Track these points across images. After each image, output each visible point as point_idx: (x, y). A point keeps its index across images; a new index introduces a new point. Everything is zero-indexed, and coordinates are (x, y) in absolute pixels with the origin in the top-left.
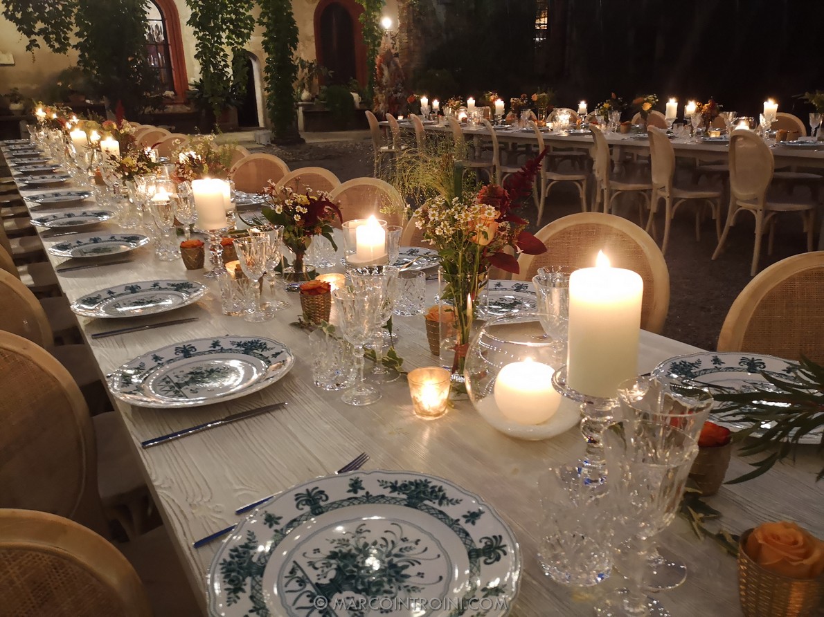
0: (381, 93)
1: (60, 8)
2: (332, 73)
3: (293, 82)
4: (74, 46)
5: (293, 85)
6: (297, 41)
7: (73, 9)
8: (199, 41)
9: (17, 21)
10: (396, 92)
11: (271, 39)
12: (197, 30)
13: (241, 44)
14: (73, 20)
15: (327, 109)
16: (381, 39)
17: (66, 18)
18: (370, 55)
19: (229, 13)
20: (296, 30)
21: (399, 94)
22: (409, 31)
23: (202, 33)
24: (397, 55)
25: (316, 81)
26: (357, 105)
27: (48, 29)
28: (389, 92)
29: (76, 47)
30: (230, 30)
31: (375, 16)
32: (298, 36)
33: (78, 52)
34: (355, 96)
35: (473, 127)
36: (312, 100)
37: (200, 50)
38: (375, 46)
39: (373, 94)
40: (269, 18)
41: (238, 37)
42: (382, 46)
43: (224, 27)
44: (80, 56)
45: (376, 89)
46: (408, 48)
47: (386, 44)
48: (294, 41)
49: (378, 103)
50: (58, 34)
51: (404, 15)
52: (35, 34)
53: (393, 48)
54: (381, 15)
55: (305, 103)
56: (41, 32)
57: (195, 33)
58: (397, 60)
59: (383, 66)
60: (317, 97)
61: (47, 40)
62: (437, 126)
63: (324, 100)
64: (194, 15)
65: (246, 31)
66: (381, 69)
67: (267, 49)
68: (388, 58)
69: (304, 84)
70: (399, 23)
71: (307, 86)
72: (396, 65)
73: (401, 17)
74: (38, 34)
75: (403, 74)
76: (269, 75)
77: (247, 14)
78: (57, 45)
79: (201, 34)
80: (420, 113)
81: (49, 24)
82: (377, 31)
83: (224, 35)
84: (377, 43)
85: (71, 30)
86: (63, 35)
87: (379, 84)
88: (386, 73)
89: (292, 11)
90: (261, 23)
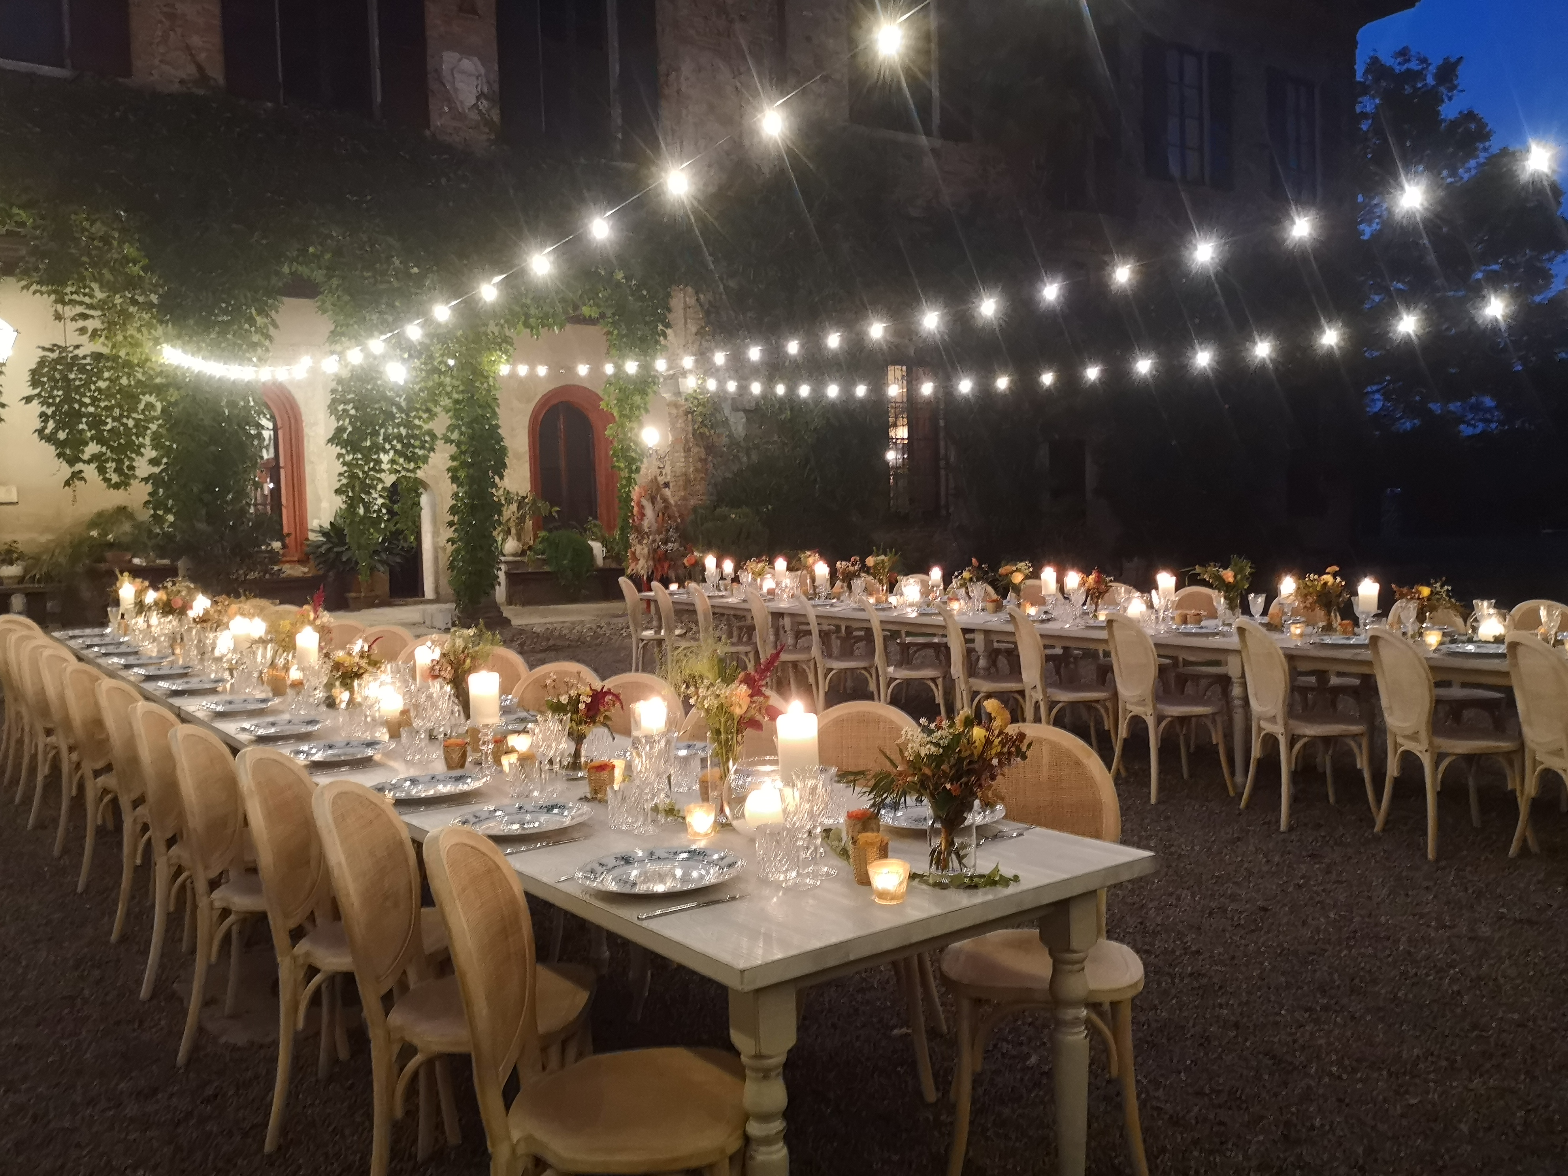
0: (640, 542)
1: (131, 423)
2: (557, 512)
3: (495, 529)
4: (142, 479)
5: (495, 533)
6: (505, 466)
7: (150, 425)
8: (345, 468)
9: (59, 444)
10: (665, 542)
11: (464, 465)
12: (344, 451)
13: (412, 471)
14: (147, 441)
15: (546, 568)
16: (642, 462)
17: (137, 438)
18: (623, 487)
19: (398, 425)
20: (503, 451)
21: (670, 545)
22: (687, 450)
23: (351, 457)
24: (666, 485)
25: (529, 523)
26: (600, 562)
27: (105, 454)
28: (654, 541)
29: (146, 480)
30: (396, 451)
31: (632, 429)
32: (507, 460)
33: (149, 488)
34: (597, 547)
35: (784, 604)
36: (523, 553)
37: (345, 481)
38: (631, 471)
39: (627, 545)
40: (462, 434)
41: (409, 459)
42: (643, 470)
43: (387, 446)
44: (149, 494)
45: (632, 537)
46: (686, 474)
47: (647, 470)
48: (500, 467)
49: (636, 559)
50: (119, 462)
51: (679, 426)
52: (84, 462)
53: (661, 474)
54: (641, 426)
55: (510, 559)
56: (94, 458)
57: (340, 456)
58: (667, 492)
59: (645, 502)
60: (530, 548)
61: (102, 470)
62: (730, 600)
63: (543, 554)
64: (340, 430)
65: (420, 452)
66: (641, 507)
67: (454, 479)
68: (654, 492)
69: (509, 529)
70: (670, 438)
71: (513, 531)
72: (665, 500)
73: (673, 428)
74: (89, 462)
75: (677, 514)
76: (456, 519)
77: (426, 427)
78: (115, 478)
79: (349, 458)
80: (704, 580)
81: (109, 447)
82: (634, 451)
83: (385, 458)
84: (634, 467)
85: (142, 455)
86: (127, 463)
87: (638, 530)
88: (649, 512)
89: (500, 423)
90: (448, 441)
